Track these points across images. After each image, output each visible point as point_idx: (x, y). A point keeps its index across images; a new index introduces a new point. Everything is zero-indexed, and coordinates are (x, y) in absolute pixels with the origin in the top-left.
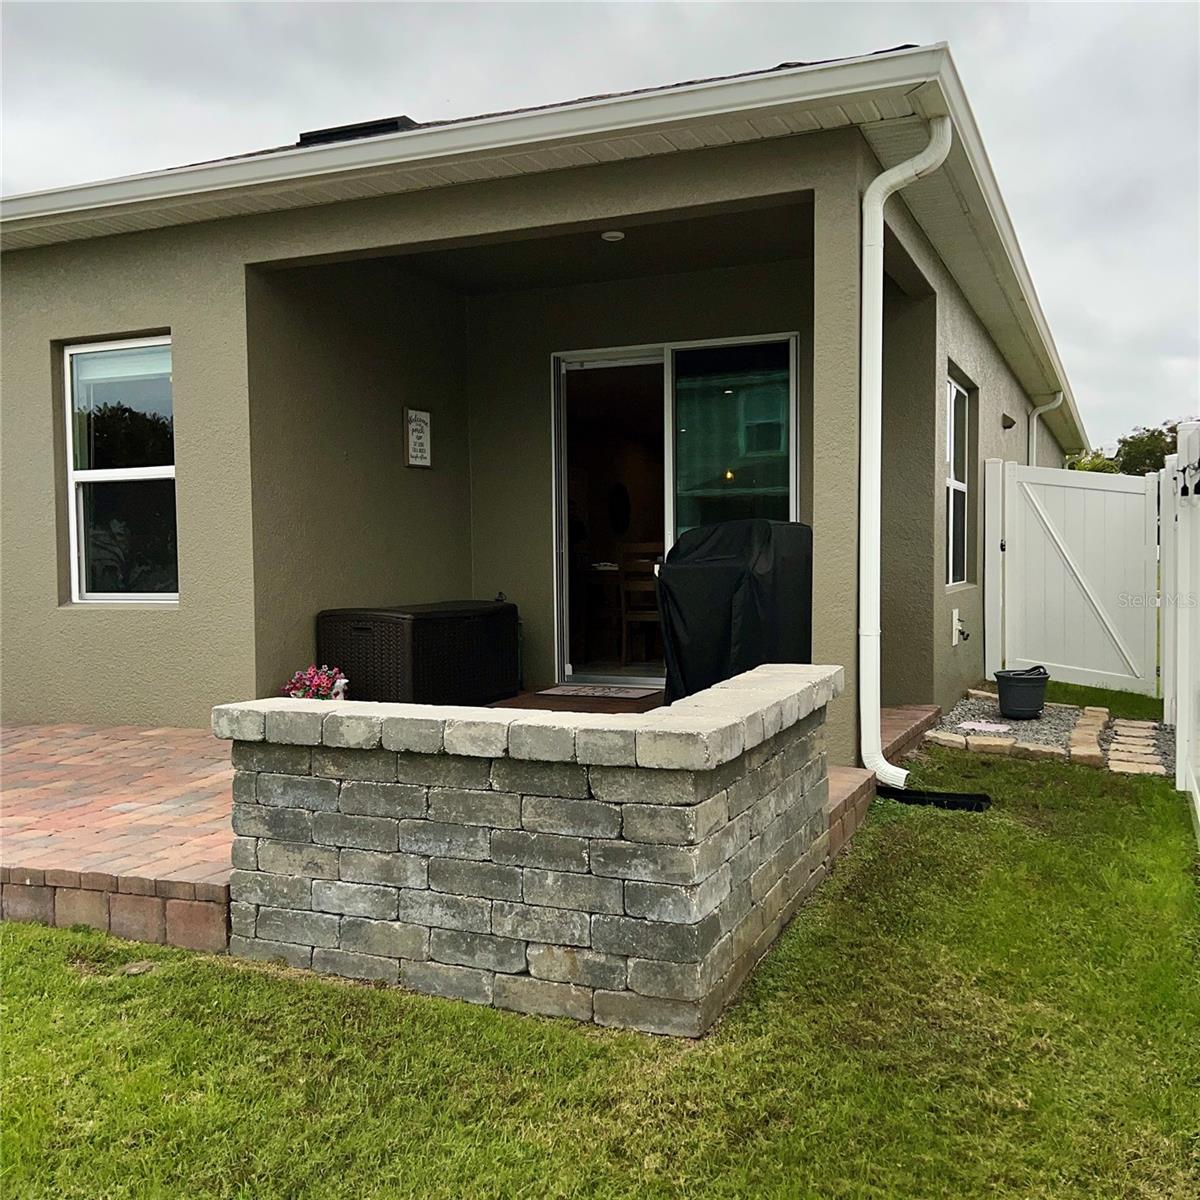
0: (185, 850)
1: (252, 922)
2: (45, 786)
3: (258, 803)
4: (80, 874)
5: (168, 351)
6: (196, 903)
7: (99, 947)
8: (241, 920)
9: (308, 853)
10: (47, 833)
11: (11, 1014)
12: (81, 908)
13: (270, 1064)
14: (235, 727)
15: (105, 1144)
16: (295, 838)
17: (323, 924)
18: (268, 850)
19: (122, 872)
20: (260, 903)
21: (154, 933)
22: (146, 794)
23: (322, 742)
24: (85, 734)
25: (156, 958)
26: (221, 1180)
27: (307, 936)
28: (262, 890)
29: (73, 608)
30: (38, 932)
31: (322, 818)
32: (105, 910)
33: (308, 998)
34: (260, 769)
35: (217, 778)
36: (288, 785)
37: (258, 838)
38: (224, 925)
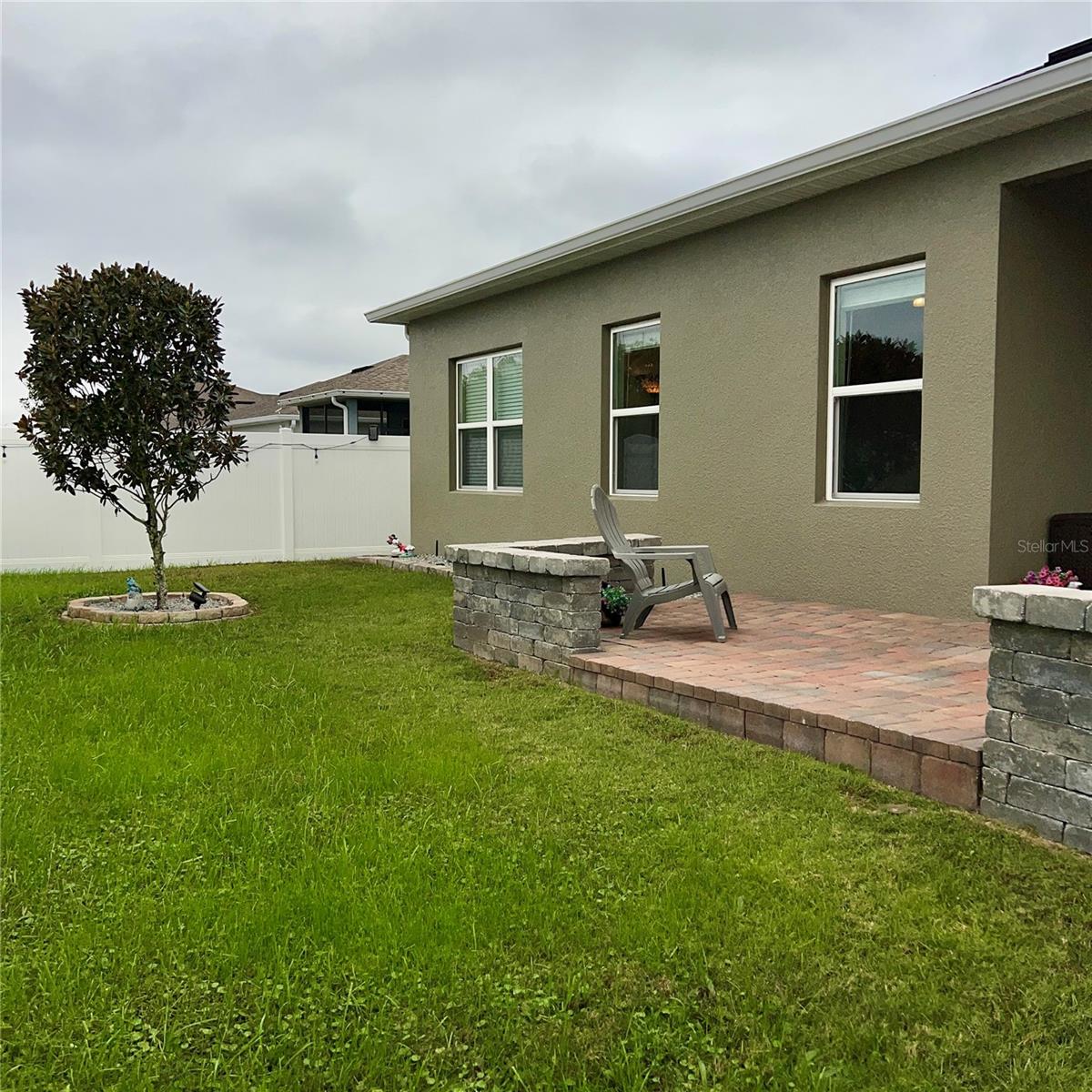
0: (937, 715)
1: (1003, 789)
2: (807, 650)
3: (1014, 680)
4: (847, 722)
5: (922, 275)
6: (949, 762)
7: (863, 785)
8: (991, 785)
9: (1062, 733)
10: (813, 686)
11: (799, 823)
12: (847, 750)
13: (1030, 917)
14: (995, 606)
15: (885, 944)
16: (1049, 717)
17: (1077, 804)
18: (1022, 725)
19: (884, 725)
20: (1012, 772)
21: (909, 783)
22: (893, 665)
23: (1084, 629)
24: (834, 612)
25: (912, 804)
26: (992, 1006)
27: (1058, 810)
28: (1014, 761)
29: (829, 505)
30: (813, 764)
31: (1080, 701)
32: (867, 755)
33: (1063, 867)
34: (1017, 649)
35: (955, 660)
36: (1045, 666)
37: (1012, 712)
38: (975, 787)
